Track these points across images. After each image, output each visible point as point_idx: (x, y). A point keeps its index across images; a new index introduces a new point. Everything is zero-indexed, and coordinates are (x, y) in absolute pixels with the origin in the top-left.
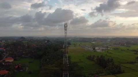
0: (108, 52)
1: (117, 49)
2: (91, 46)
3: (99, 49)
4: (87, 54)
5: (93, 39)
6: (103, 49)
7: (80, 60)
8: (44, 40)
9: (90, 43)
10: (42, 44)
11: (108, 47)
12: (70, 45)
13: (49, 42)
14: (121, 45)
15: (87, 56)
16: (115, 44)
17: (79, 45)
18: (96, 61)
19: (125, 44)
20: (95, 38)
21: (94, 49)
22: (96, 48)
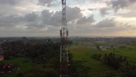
0: (114, 50)
1: (124, 47)
2: (94, 45)
3: (103, 48)
4: (90, 53)
5: (95, 38)
6: (108, 48)
7: (84, 59)
8: (46, 40)
9: (93, 42)
10: (42, 44)
11: (114, 46)
12: (72, 45)
13: (50, 42)
14: (126, 44)
15: (91, 55)
16: (120, 43)
17: (82, 44)
18: (103, 60)
19: (131, 43)
20: (97, 38)
21: (98, 48)
22: (100, 47)
